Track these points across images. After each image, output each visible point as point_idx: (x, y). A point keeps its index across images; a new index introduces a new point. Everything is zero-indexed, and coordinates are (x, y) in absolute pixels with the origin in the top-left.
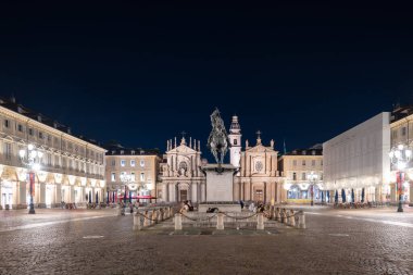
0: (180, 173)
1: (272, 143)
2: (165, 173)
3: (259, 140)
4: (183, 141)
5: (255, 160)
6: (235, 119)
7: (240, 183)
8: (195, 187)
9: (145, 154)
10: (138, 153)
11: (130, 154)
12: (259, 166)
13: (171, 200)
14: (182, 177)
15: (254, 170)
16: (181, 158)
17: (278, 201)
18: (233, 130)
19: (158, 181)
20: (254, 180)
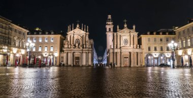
0: (75, 46)
1: (134, 27)
2: (66, 46)
3: (126, 26)
4: (78, 26)
5: (124, 38)
6: (110, 17)
7: (113, 53)
8: (84, 55)
9: (54, 34)
10: (50, 34)
11: (45, 34)
12: (126, 41)
13: (69, 64)
14: (77, 49)
15: (123, 44)
16: (76, 37)
17: (139, 65)
18: (108, 23)
19: (61, 51)
20: (123, 50)
